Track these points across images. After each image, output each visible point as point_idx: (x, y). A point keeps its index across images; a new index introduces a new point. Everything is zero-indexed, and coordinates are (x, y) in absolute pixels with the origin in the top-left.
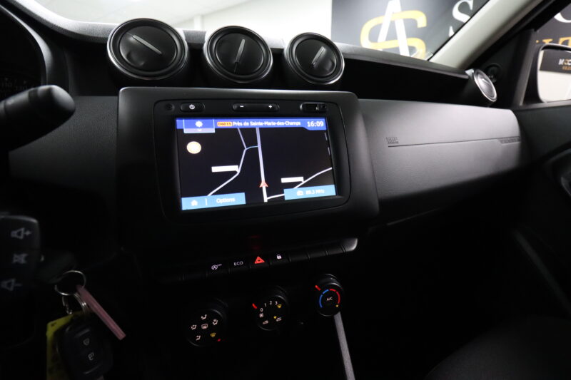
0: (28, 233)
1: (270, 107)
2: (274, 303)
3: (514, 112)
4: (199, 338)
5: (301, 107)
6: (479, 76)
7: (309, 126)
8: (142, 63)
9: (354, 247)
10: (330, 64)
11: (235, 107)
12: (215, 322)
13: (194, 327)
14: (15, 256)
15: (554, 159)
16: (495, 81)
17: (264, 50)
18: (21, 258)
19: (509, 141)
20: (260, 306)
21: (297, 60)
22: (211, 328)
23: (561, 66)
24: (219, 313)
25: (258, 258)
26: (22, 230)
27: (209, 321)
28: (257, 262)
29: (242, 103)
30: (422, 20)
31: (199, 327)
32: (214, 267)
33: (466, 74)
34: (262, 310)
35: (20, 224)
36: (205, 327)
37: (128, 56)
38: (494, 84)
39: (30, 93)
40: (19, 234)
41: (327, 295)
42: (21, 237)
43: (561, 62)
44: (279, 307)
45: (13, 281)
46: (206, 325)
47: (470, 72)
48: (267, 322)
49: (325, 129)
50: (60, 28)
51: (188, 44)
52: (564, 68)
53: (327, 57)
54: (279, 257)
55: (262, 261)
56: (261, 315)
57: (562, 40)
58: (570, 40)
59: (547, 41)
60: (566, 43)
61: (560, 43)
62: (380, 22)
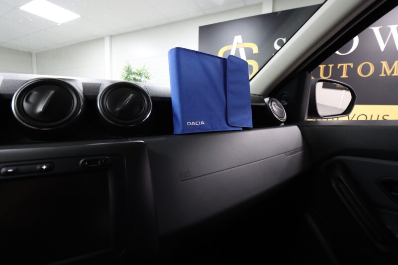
1: (44, 167)
3: (299, 127)
11: (2, 171)
19: (293, 153)
57: (339, 65)
58: (345, 65)
59: (331, 66)
60: (342, 67)
61: (338, 67)
62: (230, 49)
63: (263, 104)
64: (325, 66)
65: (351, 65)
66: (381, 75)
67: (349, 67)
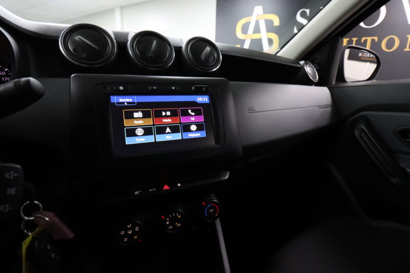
0: (16, 175)
1: (173, 88)
2: (176, 215)
3: (329, 88)
4: (126, 239)
5: (193, 88)
6: (308, 65)
7: (198, 100)
8: (84, 55)
9: (227, 177)
10: (212, 58)
11: (150, 88)
12: (137, 229)
13: (123, 233)
14: (9, 190)
15: (352, 118)
16: (317, 68)
17: (169, 48)
18: (12, 191)
19: (325, 108)
20: (167, 216)
21: (190, 55)
22: (134, 233)
23: (360, 57)
24: (139, 222)
25: (166, 186)
26: (12, 172)
27: (133, 228)
28: (165, 188)
29: (155, 86)
30: (276, 21)
31: (126, 232)
32: (137, 193)
33: (300, 64)
34: (168, 219)
35: (10, 169)
36: (130, 232)
37: (74, 50)
38: (317, 70)
39: (15, 83)
40: (10, 175)
41: (210, 208)
42: (12, 178)
43: (360, 55)
44: (179, 217)
45: (7, 205)
46: (131, 231)
47: (302, 62)
48: (171, 227)
49: (208, 102)
50: (24, 29)
51: (117, 42)
52: (362, 58)
53: (210, 54)
54: (179, 185)
55: (168, 188)
56: (168, 223)
57: (363, 39)
58: (369, 39)
59: (355, 39)
60: (366, 41)
61: (362, 41)
62: (249, 21)
63: (299, 66)
64: (348, 39)
65: (376, 38)
66: (405, 50)
67: (373, 40)
